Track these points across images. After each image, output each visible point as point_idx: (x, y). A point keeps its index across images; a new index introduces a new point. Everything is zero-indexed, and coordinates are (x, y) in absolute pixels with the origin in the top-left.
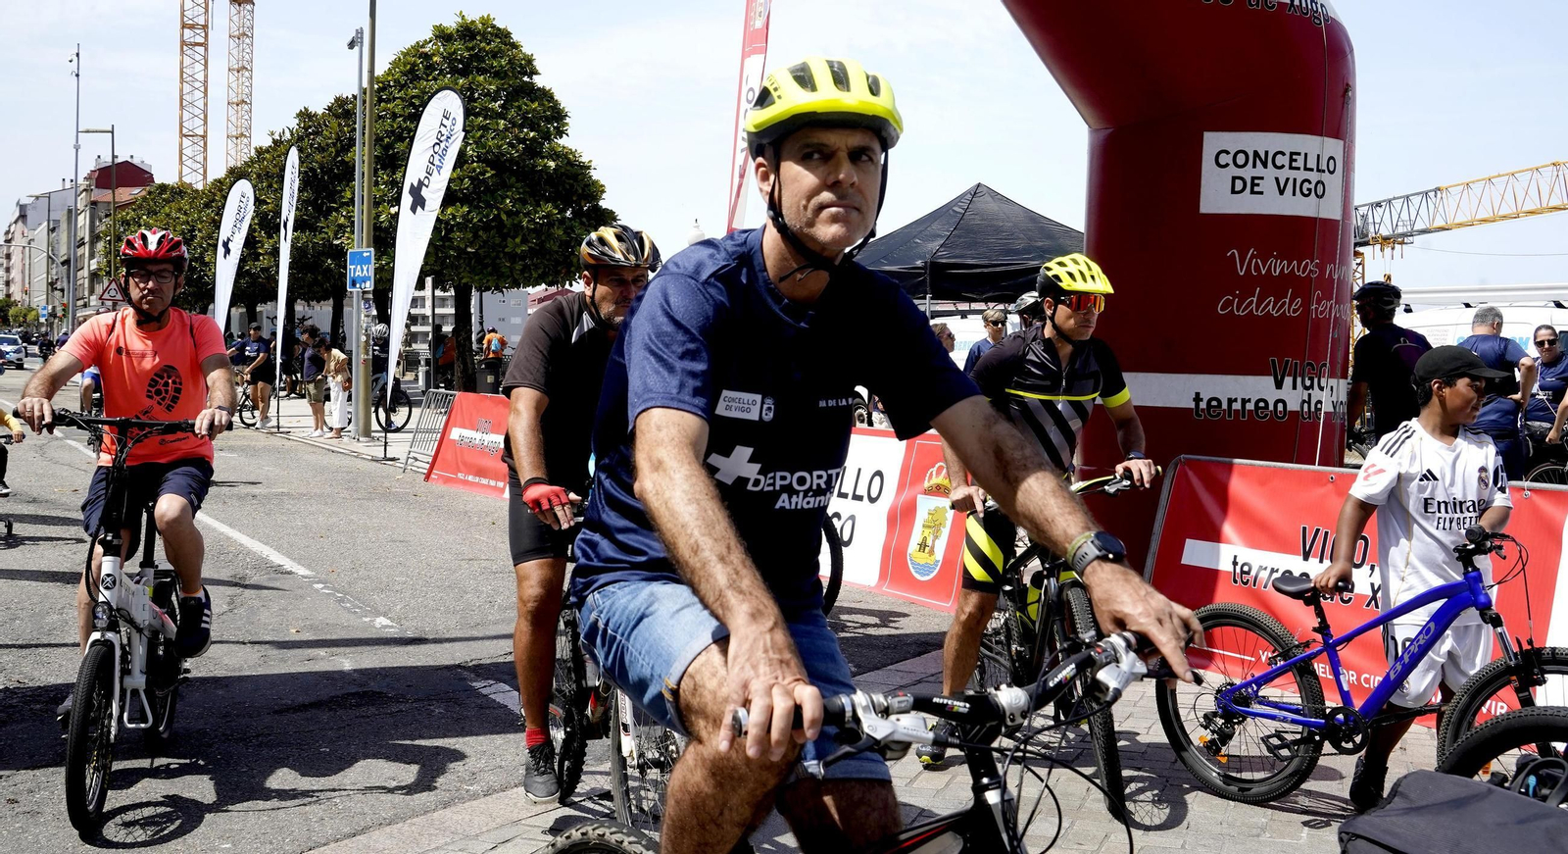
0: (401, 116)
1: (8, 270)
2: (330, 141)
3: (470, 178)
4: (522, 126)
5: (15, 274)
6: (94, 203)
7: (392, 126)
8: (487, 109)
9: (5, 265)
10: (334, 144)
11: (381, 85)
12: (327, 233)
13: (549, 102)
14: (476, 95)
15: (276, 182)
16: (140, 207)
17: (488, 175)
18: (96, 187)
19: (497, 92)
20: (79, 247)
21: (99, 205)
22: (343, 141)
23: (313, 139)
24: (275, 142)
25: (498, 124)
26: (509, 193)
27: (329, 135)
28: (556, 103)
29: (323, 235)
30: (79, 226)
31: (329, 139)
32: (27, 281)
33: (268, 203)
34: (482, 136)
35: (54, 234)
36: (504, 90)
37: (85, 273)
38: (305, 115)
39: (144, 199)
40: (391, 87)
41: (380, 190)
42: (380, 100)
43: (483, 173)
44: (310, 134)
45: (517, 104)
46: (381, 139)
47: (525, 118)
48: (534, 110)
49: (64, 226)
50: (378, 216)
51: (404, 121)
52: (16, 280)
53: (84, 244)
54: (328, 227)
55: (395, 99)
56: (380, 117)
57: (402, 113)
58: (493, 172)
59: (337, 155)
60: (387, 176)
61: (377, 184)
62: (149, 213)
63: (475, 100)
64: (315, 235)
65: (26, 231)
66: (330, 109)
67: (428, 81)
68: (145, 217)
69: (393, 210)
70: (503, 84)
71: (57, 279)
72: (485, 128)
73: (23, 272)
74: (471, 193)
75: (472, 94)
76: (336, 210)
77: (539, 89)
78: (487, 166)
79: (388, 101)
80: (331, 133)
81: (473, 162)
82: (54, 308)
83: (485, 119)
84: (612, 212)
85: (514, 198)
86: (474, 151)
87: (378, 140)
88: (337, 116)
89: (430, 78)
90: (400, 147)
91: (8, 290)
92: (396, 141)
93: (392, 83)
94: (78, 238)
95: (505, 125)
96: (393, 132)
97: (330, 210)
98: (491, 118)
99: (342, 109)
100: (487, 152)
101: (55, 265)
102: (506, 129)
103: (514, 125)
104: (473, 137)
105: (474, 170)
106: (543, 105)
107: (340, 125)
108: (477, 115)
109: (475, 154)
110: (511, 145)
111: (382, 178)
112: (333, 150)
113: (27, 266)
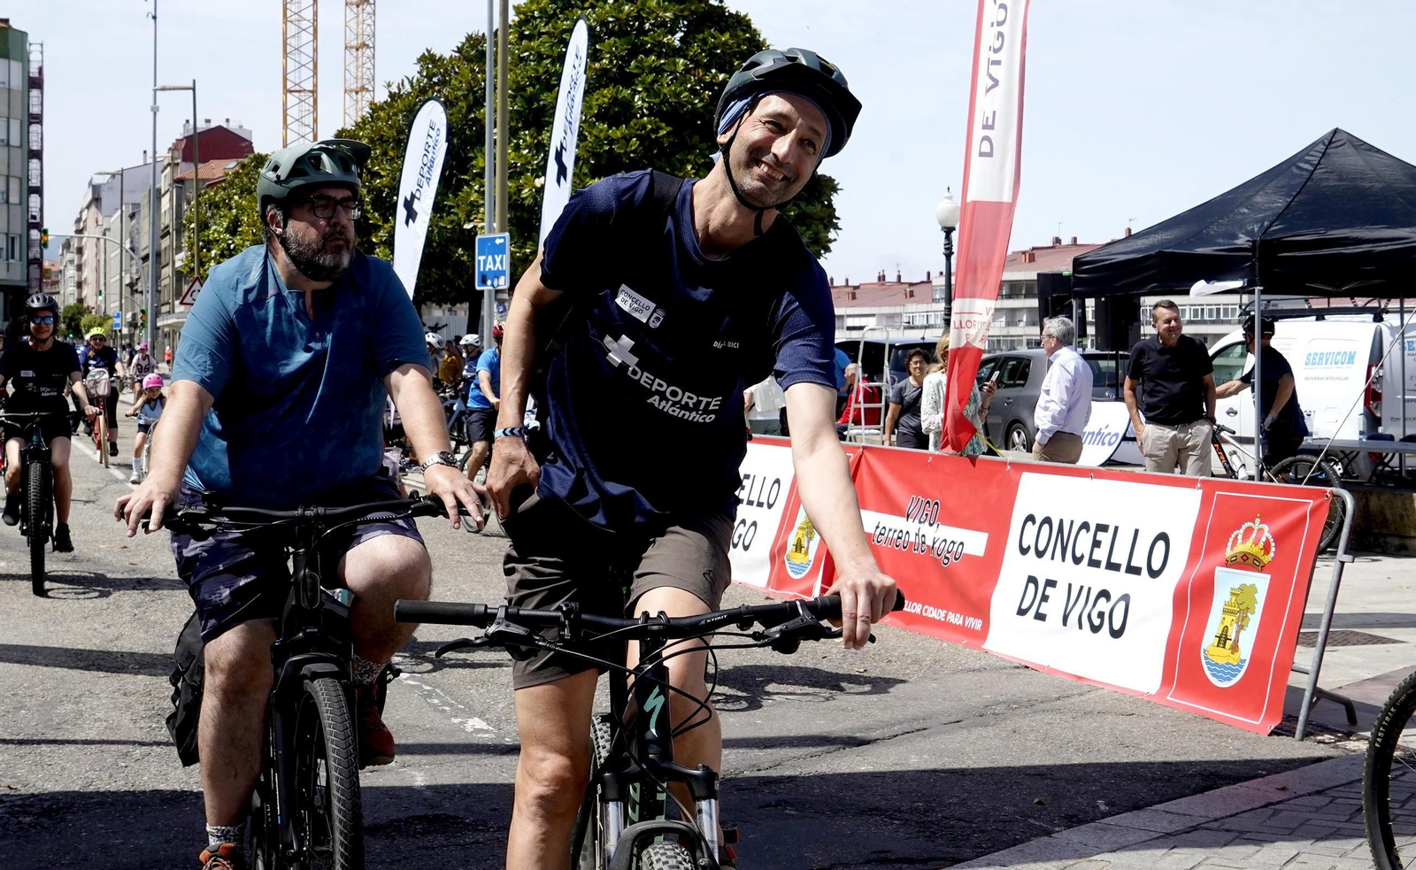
0: (548, 57)
1: (80, 268)
2: (460, 93)
3: (639, 137)
4: (707, 68)
5: (88, 273)
6: (180, 181)
7: (537, 71)
8: (661, 44)
9: (76, 262)
10: (465, 97)
11: (522, 16)
12: (456, 214)
13: (745, 32)
14: (647, 26)
15: (393, 148)
16: (232, 184)
17: (663, 132)
18: (185, 159)
19: (675, 21)
20: (163, 237)
21: (187, 183)
22: (476, 92)
23: (439, 91)
24: (392, 95)
25: (675, 64)
26: (691, 157)
27: (458, 86)
28: (754, 33)
29: (452, 217)
30: (163, 211)
31: (459, 89)
32: (102, 282)
33: (381, 177)
34: (655, 81)
35: (134, 221)
36: (684, 18)
37: (167, 271)
38: (428, 59)
39: (237, 174)
40: (535, 18)
41: (522, 155)
42: (522, 37)
43: (655, 131)
44: (435, 84)
45: (701, 36)
46: (523, 89)
47: (711, 54)
48: (725, 43)
49: (145, 212)
50: (519, 191)
51: (553, 63)
52: (89, 281)
53: (168, 233)
54: (458, 206)
55: (540, 34)
56: (522, 59)
57: (550, 53)
58: (669, 129)
59: (470, 110)
60: (531, 136)
61: (517, 148)
62: (242, 192)
63: (646, 33)
64: (441, 217)
65: (100, 218)
66: (459, 50)
67: (583, 9)
68: (236, 198)
69: (538, 182)
70: (682, 11)
71: (137, 279)
72: (659, 70)
73: (97, 270)
74: (641, 158)
75: (642, 24)
76: (467, 183)
77: (731, 15)
78: (661, 121)
79: (530, 38)
80: (461, 82)
81: (643, 115)
82: (134, 316)
83: (659, 58)
84: (831, 180)
85: (697, 163)
86: (644, 101)
87: (519, 89)
88: (470, 60)
89: (587, 5)
90: (546, 97)
91: (80, 294)
92: (541, 91)
93: (536, 14)
94: (162, 227)
95: (686, 65)
96: (538, 79)
97: (461, 183)
98: (666, 56)
99: (473, 50)
100: (662, 102)
101: (134, 262)
102: (687, 71)
103: (698, 64)
104: (643, 83)
105: (644, 127)
106: (737, 36)
107: (472, 71)
108: (648, 53)
109: (646, 105)
110: (693, 91)
111: (525, 141)
112: (464, 104)
113: (102, 263)
